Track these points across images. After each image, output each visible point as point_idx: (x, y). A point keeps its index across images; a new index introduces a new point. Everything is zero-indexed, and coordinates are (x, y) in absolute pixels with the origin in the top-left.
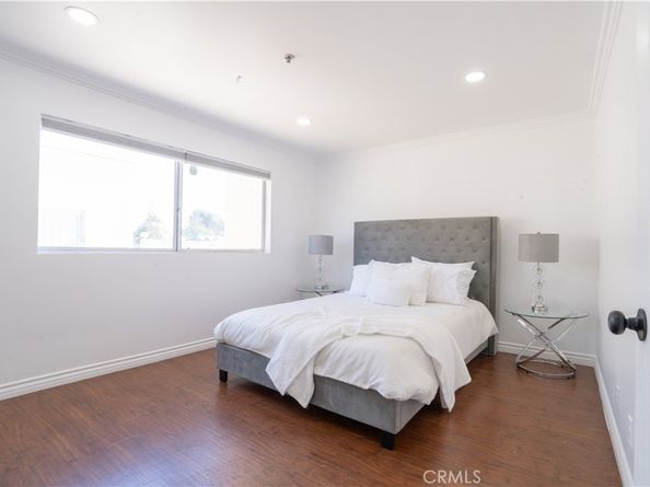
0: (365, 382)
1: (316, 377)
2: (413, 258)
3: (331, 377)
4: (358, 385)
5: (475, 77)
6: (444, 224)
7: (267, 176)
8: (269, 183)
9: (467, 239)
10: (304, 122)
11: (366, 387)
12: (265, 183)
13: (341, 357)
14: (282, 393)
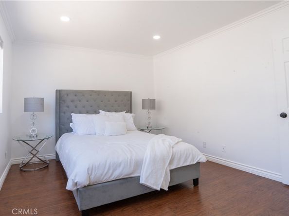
0: (193, 161)
1: (171, 171)
2: (100, 111)
3: (179, 166)
4: (191, 163)
6: (112, 93)
9: (122, 101)
11: (195, 163)
13: (181, 156)
14: (159, 189)
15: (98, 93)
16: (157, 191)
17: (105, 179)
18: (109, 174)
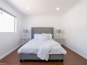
1: (49, 55)
2: (43, 33)
4: (59, 54)
5: (58, 9)
7: (16, 17)
8: (16, 19)
10: (28, 8)
11: (60, 54)
12: (15, 19)
14: (43, 60)
15: (42, 28)
16: (42, 60)
17: (26, 52)
18: (27, 52)
